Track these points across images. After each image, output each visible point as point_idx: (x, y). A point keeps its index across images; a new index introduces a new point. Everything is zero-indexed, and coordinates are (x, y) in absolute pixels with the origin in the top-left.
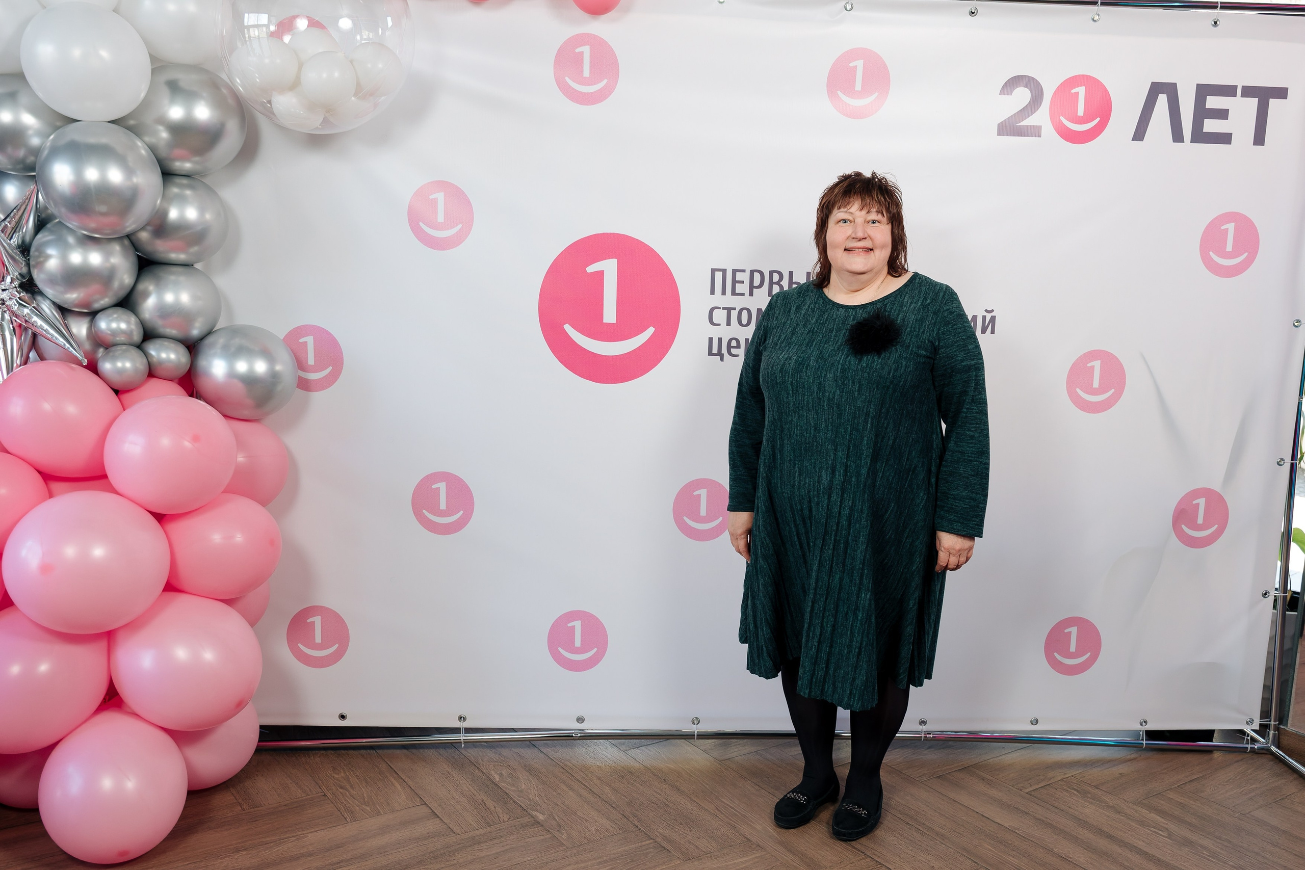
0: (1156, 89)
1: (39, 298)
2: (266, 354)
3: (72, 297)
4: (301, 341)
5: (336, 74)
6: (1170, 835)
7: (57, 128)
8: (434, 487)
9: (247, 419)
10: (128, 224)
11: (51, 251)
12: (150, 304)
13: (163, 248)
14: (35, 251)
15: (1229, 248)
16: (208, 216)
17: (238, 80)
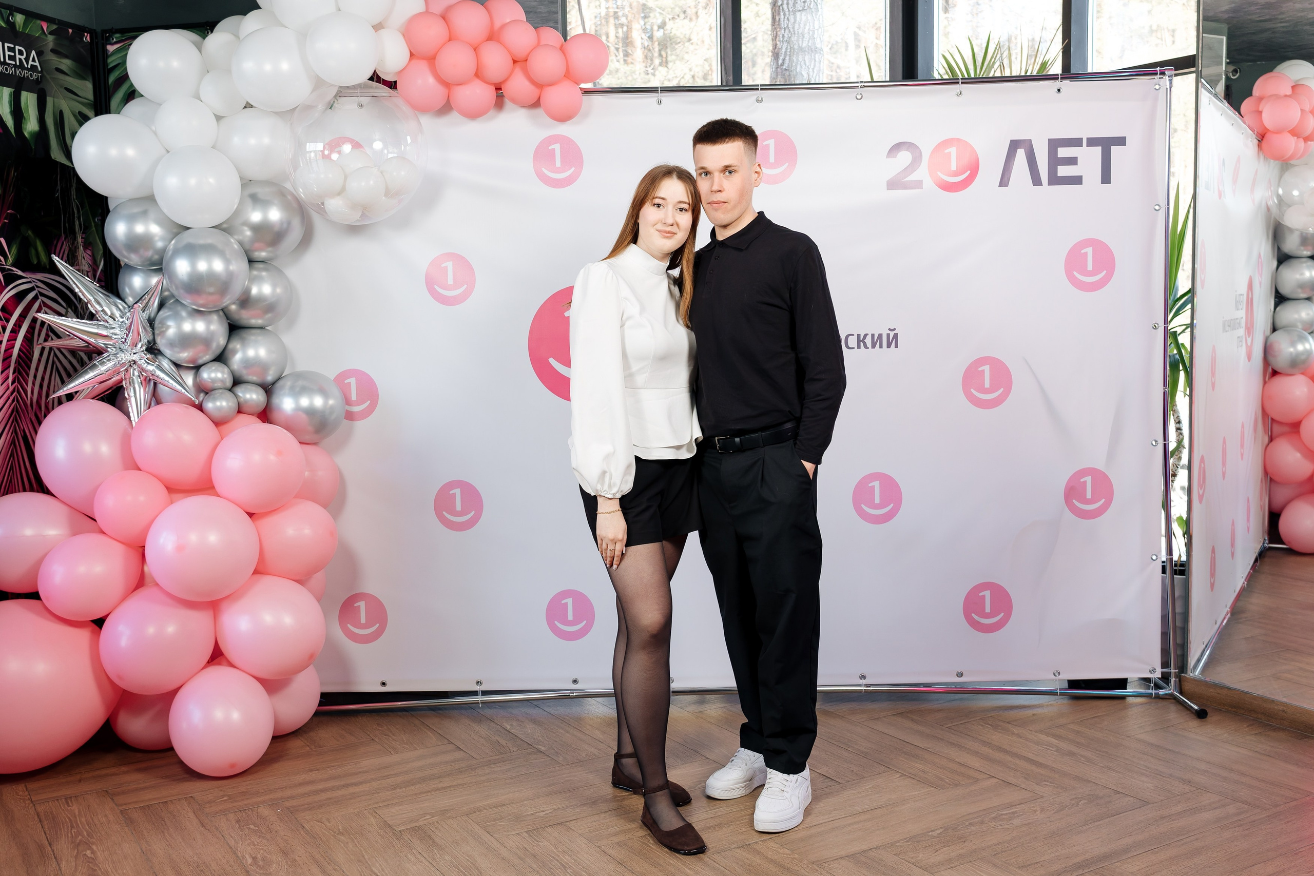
0: (1014, 145)
1: (160, 357)
2: (323, 392)
3: (184, 356)
4: (346, 381)
5: (372, 182)
6: (1058, 750)
7: (176, 234)
8: (451, 492)
9: (306, 442)
10: (224, 301)
11: (170, 323)
12: (237, 359)
13: (247, 317)
14: (160, 323)
15: (1090, 267)
16: (278, 290)
17: (301, 190)
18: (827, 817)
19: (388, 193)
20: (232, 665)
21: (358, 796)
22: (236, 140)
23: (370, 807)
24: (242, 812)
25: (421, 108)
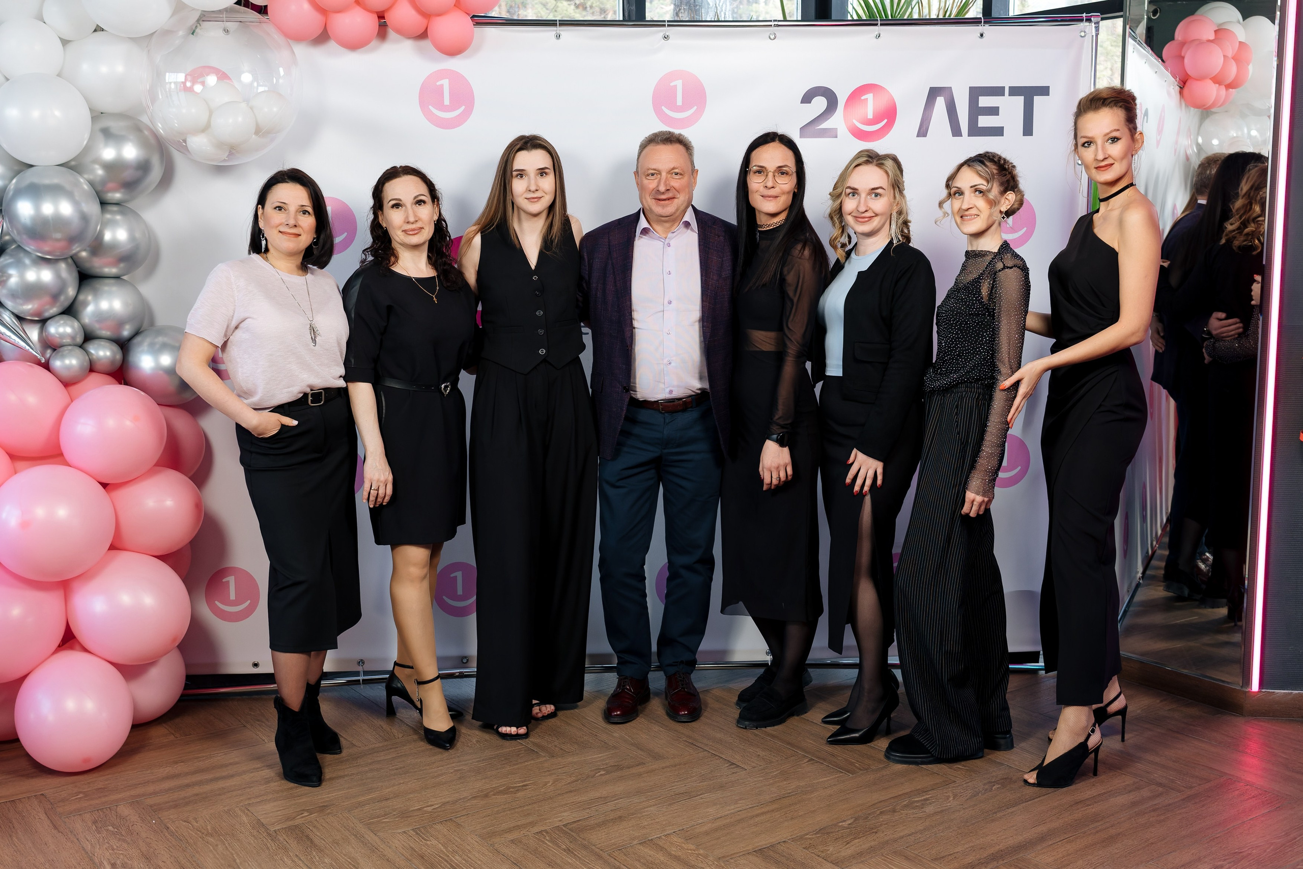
0: (934, 93)
1: (1, 310)
3: (28, 308)
5: (240, 119)
7: (17, 173)
9: (169, 404)
10: (74, 248)
11: (12, 272)
12: (89, 311)
13: (99, 265)
14: (1, 272)
15: (1010, 223)
16: (135, 236)
17: (160, 125)
18: (733, 807)
19: (258, 131)
20: (85, 650)
21: (229, 792)
22: (85, 67)
23: (241, 804)
24: (100, 811)
25: (294, 36)
